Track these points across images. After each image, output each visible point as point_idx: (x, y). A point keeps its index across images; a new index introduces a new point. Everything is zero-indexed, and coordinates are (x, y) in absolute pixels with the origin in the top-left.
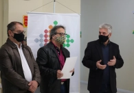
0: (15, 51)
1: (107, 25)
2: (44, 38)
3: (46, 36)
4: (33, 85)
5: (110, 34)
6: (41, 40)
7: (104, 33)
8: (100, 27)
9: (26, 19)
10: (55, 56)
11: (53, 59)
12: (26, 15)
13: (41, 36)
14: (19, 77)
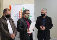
0: (5, 21)
1: (44, 9)
2: (19, 15)
3: (19, 14)
4: (13, 35)
5: (46, 13)
6: (17, 16)
7: (43, 12)
8: (41, 10)
9: (10, 7)
10: (25, 23)
11: (24, 24)
12: (10, 5)
13: (17, 14)
14: (6, 32)
